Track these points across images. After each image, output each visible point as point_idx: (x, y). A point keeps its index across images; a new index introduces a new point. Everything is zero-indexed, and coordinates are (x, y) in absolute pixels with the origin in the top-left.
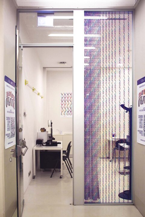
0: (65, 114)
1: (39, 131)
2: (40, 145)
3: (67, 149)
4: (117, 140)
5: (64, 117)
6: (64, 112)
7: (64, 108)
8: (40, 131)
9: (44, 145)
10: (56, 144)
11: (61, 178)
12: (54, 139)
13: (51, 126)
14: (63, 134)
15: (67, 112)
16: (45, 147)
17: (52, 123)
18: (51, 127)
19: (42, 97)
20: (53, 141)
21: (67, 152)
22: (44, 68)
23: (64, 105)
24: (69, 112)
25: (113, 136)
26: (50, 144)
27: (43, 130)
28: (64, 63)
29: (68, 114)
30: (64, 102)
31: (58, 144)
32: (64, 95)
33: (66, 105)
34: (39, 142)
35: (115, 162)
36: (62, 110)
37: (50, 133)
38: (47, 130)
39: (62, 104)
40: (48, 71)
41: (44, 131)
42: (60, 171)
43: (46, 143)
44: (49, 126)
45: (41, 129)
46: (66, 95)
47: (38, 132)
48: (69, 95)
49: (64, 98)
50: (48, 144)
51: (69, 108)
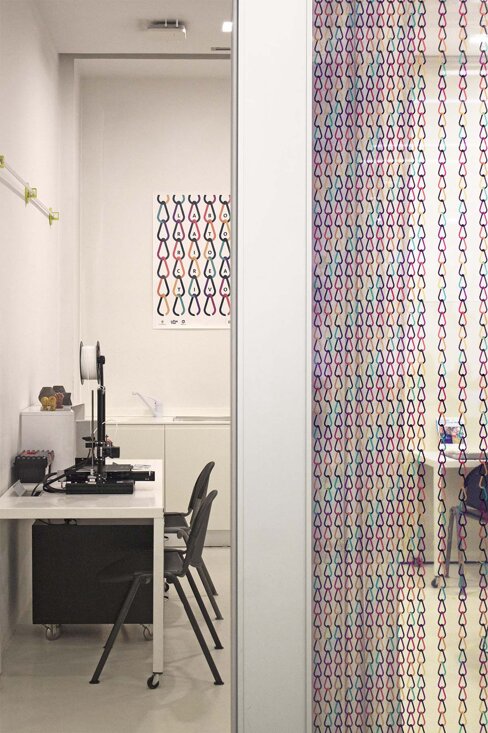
0: (179, 309)
1: (31, 405)
2: (31, 487)
3: (191, 506)
4: (472, 464)
5: (174, 326)
6: (171, 299)
7: (171, 280)
8: (38, 406)
9: (56, 485)
10: (123, 482)
11: (152, 685)
12: (115, 452)
13: (100, 377)
14: (170, 421)
15: (187, 299)
16: (65, 497)
17: (101, 360)
18: (95, 385)
19: (51, 218)
20: (109, 461)
21: (188, 519)
22: (65, 59)
23: (171, 261)
24: (202, 299)
25: (447, 438)
26: (92, 481)
27: (55, 398)
28: (171, 23)
29: (194, 309)
30: (171, 243)
31: (138, 484)
32: (171, 206)
33: (186, 261)
34: (29, 469)
35: (463, 590)
36: (164, 291)
37: (89, 414)
38: (75, 402)
39: (163, 253)
40: (85, 80)
41: (59, 406)
42: (149, 638)
43: (69, 474)
44: (82, 378)
45: (45, 392)
46: (187, 206)
47: (23, 407)
48: (202, 206)
49: (171, 224)
50: (76, 483)
51: (202, 280)
